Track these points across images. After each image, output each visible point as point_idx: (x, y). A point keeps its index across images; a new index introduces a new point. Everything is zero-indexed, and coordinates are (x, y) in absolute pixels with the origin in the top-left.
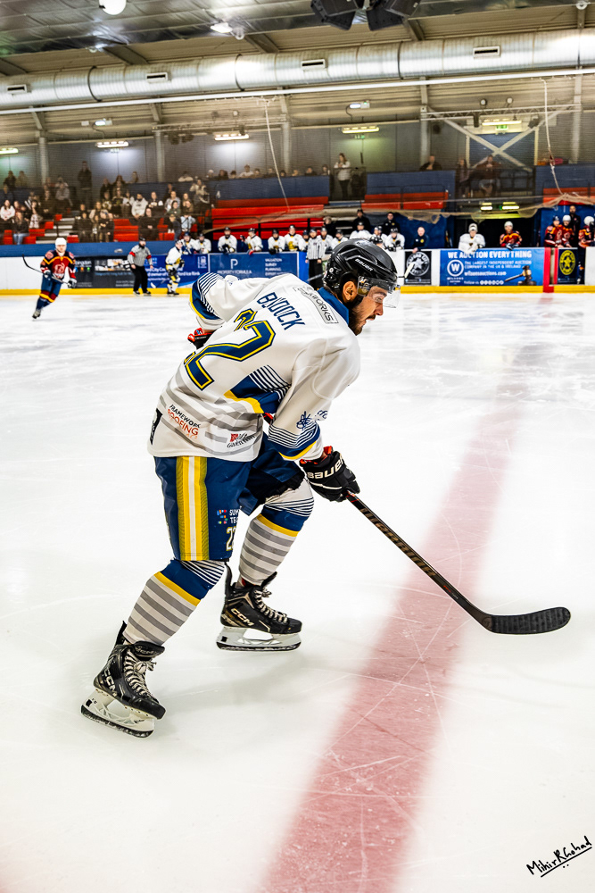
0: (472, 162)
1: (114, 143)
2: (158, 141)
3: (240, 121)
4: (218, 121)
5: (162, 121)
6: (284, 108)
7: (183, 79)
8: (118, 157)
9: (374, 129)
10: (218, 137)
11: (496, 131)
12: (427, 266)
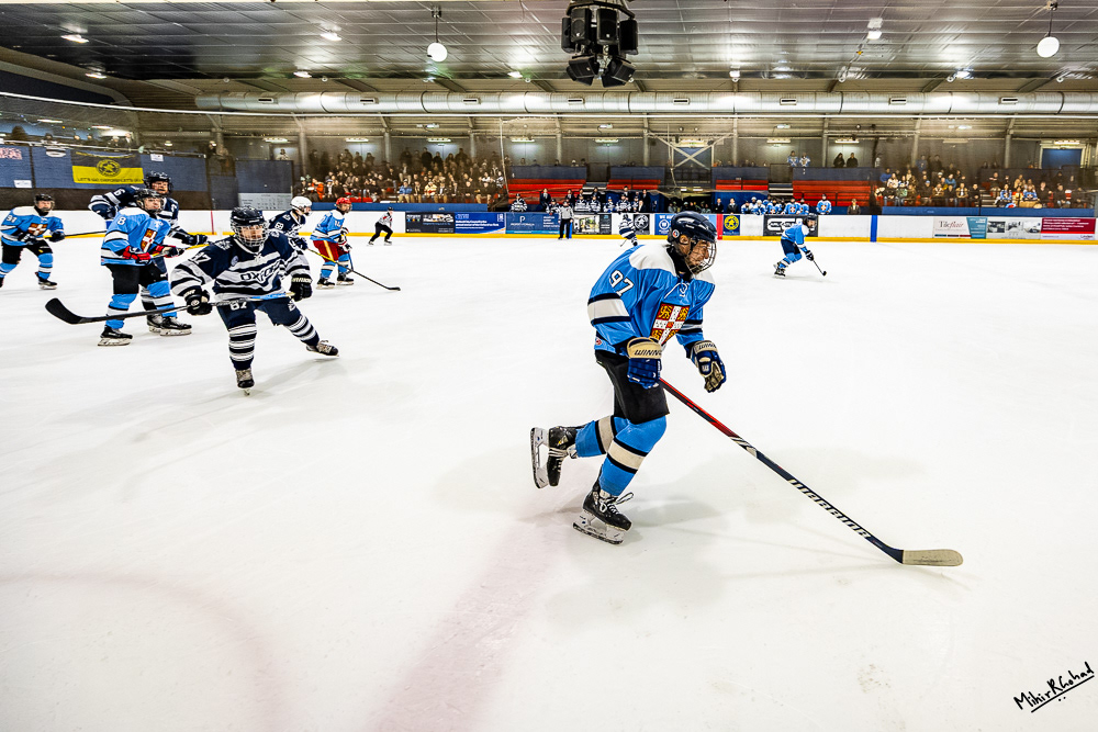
0: (675, 164)
1: (440, 140)
2: (472, 140)
3: (528, 131)
4: (514, 130)
5: (475, 127)
6: (558, 125)
7: (488, 104)
8: (444, 147)
9: (615, 140)
10: (514, 140)
11: (689, 146)
12: (647, 223)
